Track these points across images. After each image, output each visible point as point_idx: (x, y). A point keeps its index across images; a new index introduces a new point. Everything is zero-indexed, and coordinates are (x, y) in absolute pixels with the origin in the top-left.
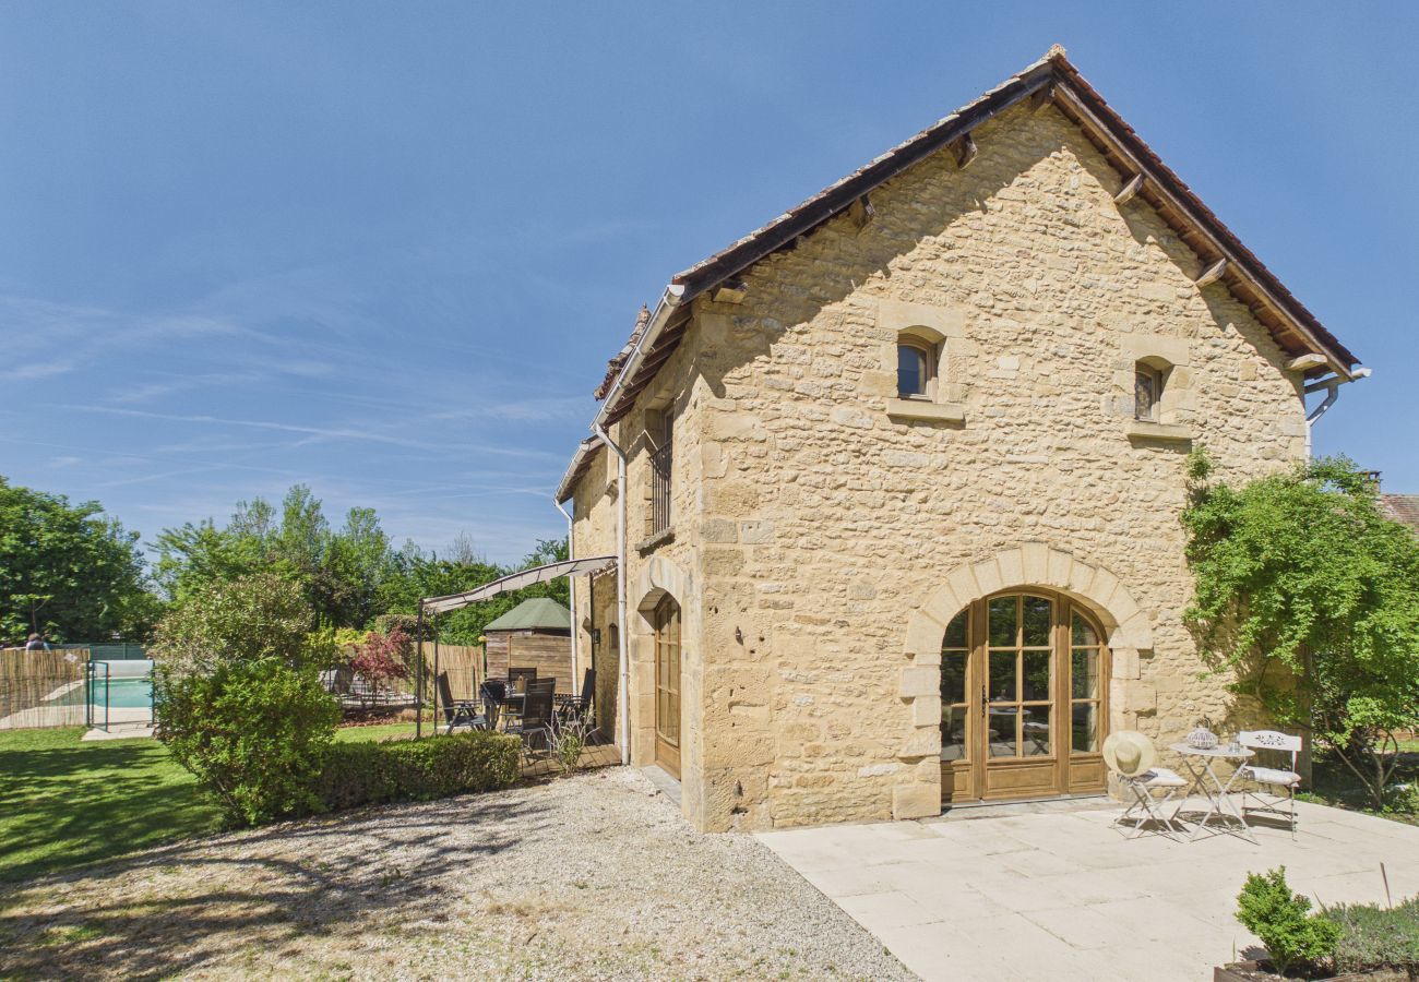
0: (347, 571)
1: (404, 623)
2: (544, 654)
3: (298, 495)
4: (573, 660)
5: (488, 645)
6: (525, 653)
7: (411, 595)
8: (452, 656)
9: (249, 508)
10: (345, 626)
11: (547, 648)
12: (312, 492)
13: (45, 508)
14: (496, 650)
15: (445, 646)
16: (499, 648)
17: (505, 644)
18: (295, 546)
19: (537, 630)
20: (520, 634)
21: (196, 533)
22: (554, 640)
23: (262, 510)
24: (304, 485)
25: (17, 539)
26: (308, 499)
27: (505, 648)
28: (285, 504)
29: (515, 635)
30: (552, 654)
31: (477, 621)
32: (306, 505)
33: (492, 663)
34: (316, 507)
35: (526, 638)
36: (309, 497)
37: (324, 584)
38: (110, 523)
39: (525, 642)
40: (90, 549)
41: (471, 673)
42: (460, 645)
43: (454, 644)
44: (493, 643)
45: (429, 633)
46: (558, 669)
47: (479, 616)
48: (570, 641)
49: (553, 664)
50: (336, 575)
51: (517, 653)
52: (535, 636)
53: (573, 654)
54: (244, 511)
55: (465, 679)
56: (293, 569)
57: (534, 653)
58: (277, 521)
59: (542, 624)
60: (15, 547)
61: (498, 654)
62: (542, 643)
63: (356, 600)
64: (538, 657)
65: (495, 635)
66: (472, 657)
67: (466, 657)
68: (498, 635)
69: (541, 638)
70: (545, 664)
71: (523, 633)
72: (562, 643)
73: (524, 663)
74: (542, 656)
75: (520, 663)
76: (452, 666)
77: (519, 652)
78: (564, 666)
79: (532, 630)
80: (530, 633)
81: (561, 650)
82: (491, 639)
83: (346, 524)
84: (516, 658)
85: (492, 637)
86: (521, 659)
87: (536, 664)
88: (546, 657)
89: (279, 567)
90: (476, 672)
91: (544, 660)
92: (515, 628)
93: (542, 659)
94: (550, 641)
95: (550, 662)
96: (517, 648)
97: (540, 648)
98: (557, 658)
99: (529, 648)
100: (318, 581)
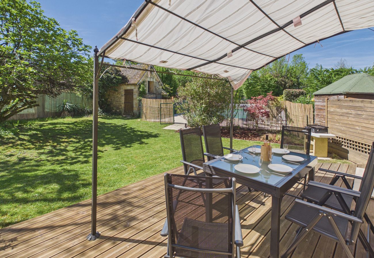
0: (291, 76)
2: (353, 112)
5: (316, 104)
6: (338, 110)
8: (297, 109)
11: (354, 108)
14: (320, 107)
15: (294, 103)
16: (322, 106)
18: (274, 70)
19: (348, 95)
20: (335, 97)
22: (362, 102)
27: (325, 106)
29: (332, 98)
30: (359, 112)
33: (318, 115)
35: (340, 100)
37: (283, 81)
39: (338, 103)
41: (306, 119)
44: (318, 103)
46: (364, 125)
49: (361, 121)
50: (288, 78)
51: (332, 110)
52: (346, 99)
55: (303, 122)
56: (271, 77)
57: (344, 111)
59: (353, 91)
61: (321, 109)
62: (351, 104)
64: (347, 113)
65: (320, 98)
66: (306, 110)
67: (303, 110)
68: (322, 98)
69: (350, 101)
70: (353, 120)
71: (338, 97)
72: (369, 105)
73: (337, 117)
74: (351, 114)
75: (334, 116)
76: (297, 114)
77: (334, 109)
78: (370, 123)
79: (345, 95)
80: (342, 97)
81: (368, 110)
82: (317, 100)
83: (292, 61)
84: (332, 113)
85: (318, 99)
86: (335, 114)
87: (346, 118)
88: (354, 115)
89: (267, 76)
90: (309, 119)
91: (353, 116)
92: (332, 93)
93: (351, 116)
94: (358, 102)
95: (357, 119)
96: (332, 106)
97: (350, 108)
98: (364, 116)
99: (340, 107)
100: (281, 80)
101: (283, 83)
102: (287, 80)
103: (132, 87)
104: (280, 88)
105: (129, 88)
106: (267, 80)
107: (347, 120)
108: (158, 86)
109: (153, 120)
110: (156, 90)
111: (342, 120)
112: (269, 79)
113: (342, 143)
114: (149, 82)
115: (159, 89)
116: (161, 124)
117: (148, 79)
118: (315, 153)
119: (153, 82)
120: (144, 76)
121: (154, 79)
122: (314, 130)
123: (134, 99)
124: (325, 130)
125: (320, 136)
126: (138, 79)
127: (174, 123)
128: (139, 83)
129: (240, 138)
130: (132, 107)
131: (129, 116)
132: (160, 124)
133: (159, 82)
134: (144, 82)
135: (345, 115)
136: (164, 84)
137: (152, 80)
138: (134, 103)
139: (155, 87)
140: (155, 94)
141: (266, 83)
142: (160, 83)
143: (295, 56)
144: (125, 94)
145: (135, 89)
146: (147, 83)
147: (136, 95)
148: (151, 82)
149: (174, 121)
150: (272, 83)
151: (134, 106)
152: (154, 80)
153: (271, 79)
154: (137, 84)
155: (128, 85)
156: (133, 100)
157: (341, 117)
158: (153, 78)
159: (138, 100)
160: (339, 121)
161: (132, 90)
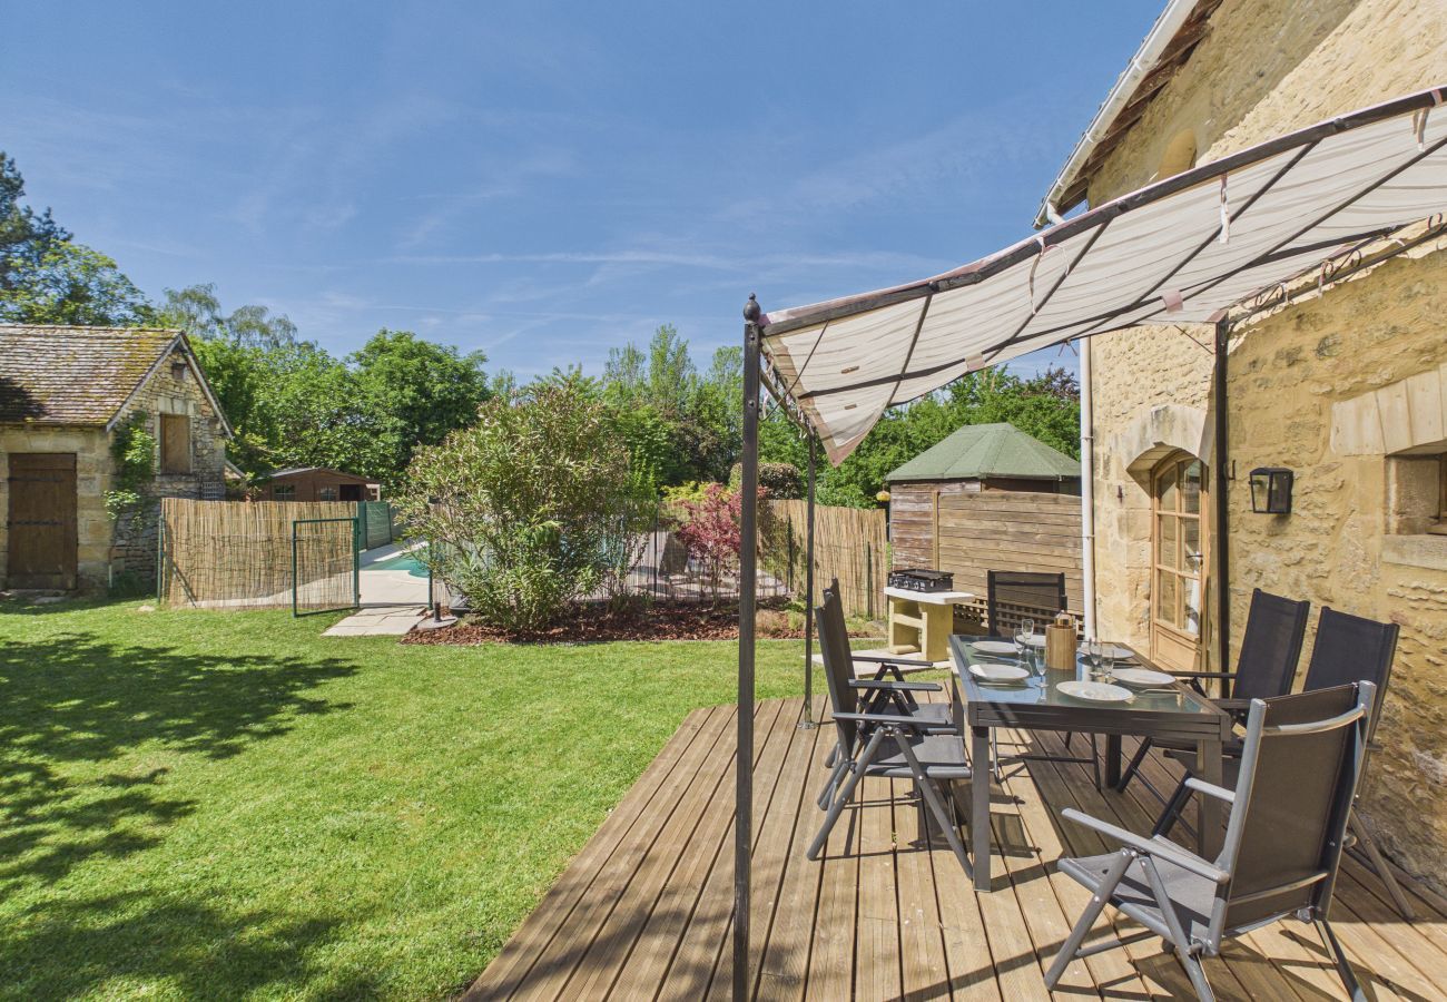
0: (712, 418)
1: (765, 473)
2: (1011, 528)
3: (665, 335)
4: (1086, 544)
5: (893, 507)
6: (969, 524)
7: (779, 443)
8: (833, 525)
9: (621, 356)
10: (706, 479)
11: (1014, 516)
12: (678, 334)
13: (439, 360)
14: (908, 517)
15: (824, 507)
16: (914, 513)
17: (926, 507)
18: (660, 393)
19: (991, 481)
20: (956, 487)
21: (563, 378)
22: (1033, 499)
23: (634, 357)
24: (670, 325)
25: (414, 391)
26: (674, 341)
27: (926, 514)
28: (652, 347)
29: (946, 489)
30: (1027, 528)
31: (856, 474)
32: (672, 347)
33: (903, 541)
34: (683, 350)
35: (971, 496)
36: (675, 339)
37: (688, 432)
38: (506, 378)
39: (968, 503)
40: (473, 399)
41: (863, 552)
42: (844, 505)
43: (835, 503)
44: (902, 503)
45: (798, 488)
47: (860, 468)
48: (1079, 503)
49: (1033, 549)
50: (701, 423)
51: (951, 523)
52: (987, 492)
53: (1086, 531)
54: (616, 359)
55: (853, 563)
56: (655, 416)
57: (987, 525)
58: (646, 367)
59: (1001, 470)
60: (413, 399)
61: (913, 523)
62: (1004, 506)
63: (721, 451)
64: (995, 532)
65: (907, 490)
66: (866, 528)
67: (856, 525)
68: (915, 490)
69: (1003, 497)
70: (1012, 548)
71: (963, 486)
72: (1051, 508)
73: (966, 544)
74: (1005, 533)
75: (957, 542)
76: (833, 539)
77: (957, 521)
78: (1056, 554)
79: (982, 481)
80: (976, 487)
81: (1048, 521)
82: (900, 497)
83: (712, 366)
84: (950, 533)
85: (901, 494)
86: (960, 534)
87: (991, 545)
88: (1014, 535)
89: (642, 413)
90: (873, 553)
91: (1010, 538)
92: (946, 477)
93: (1004, 537)
94: (1024, 502)
95: (1021, 545)
96: (951, 514)
97: (1002, 516)
98: (1039, 536)
99: (975, 515)
100: (682, 429)
101: (688, 438)
102: (699, 430)
103: (71, 443)
104: (680, 456)
105: (45, 443)
106: (643, 426)
107: (993, 551)
108: (208, 439)
109: (235, 602)
110: (198, 456)
111: (978, 550)
112: (649, 423)
113: (982, 615)
114: (163, 416)
115: (213, 451)
116: (297, 616)
117: (162, 405)
118: (928, 653)
119: (186, 417)
120: (141, 388)
121: (191, 403)
122: (923, 585)
123: (80, 503)
124: (945, 582)
125: (946, 600)
126: (110, 401)
127: (357, 608)
128: (118, 419)
129: (678, 638)
130: (70, 543)
131: (43, 595)
132: (292, 614)
133: (215, 420)
134: (140, 417)
135: (989, 537)
136: (237, 432)
137: (178, 409)
138: (81, 522)
139: (194, 443)
140: (195, 475)
141: (641, 437)
142: (218, 426)
143: (720, 353)
144: (10, 480)
145: (94, 455)
146: (157, 421)
147: (96, 483)
148: (174, 417)
149: (358, 596)
150: (661, 438)
151: (83, 539)
152: (191, 412)
153: (656, 426)
154: (102, 427)
155: (37, 428)
156: (74, 507)
157: (979, 544)
158: (185, 402)
159: (112, 508)
160: (972, 554)
161: (72, 456)
